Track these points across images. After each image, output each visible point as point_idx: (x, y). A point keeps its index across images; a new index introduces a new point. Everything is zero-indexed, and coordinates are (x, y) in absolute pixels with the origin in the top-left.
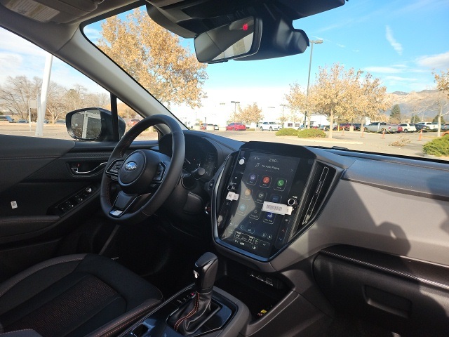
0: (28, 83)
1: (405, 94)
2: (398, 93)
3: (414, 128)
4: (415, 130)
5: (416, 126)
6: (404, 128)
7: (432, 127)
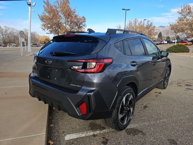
0: (2, 29)
1: (164, 27)
2: (161, 27)
3: (166, 42)
4: (167, 43)
5: (167, 41)
6: (162, 42)
7: (173, 41)
